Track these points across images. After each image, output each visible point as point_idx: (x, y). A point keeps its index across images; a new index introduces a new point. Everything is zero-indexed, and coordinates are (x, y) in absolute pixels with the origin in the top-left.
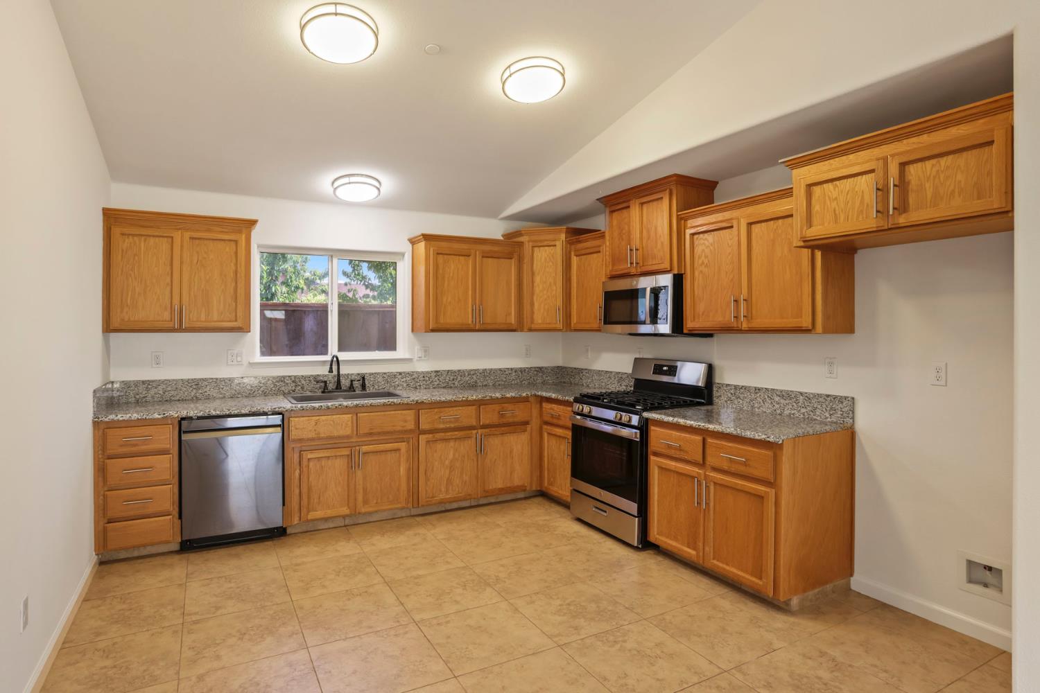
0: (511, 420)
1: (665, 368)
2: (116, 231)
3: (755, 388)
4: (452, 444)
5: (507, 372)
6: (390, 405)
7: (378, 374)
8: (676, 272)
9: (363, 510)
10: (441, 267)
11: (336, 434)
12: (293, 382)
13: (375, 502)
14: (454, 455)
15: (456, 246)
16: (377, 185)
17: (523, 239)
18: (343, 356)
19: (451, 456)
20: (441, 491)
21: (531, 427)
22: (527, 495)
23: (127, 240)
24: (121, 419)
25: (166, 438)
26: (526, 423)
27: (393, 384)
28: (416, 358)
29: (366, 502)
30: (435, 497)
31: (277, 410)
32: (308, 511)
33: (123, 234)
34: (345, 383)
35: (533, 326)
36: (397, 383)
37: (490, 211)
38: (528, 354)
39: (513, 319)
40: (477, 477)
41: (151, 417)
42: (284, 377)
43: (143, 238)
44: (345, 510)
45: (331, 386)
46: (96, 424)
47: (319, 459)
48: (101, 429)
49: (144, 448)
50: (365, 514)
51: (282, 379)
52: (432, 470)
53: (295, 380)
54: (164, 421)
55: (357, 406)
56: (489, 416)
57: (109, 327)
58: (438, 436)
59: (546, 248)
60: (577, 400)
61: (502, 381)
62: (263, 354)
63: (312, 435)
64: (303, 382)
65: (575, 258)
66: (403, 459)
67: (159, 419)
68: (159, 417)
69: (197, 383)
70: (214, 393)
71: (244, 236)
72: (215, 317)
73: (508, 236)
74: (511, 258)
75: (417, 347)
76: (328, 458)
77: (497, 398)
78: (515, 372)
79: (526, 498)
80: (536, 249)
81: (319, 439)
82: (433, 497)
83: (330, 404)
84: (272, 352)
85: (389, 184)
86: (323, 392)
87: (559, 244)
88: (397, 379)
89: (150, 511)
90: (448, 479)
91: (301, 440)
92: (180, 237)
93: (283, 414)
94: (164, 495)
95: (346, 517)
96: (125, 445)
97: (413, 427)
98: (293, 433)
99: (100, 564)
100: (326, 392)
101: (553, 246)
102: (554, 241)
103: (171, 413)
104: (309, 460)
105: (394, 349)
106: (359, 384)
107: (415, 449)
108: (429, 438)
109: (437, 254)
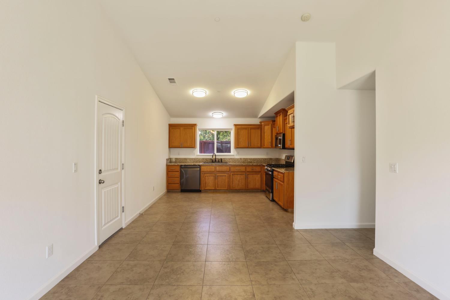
0: (255, 171)
2: (171, 128)
4: (239, 175)
5: (261, 159)
6: (223, 165)
7: (226, 158)
8: (283, 133)
9: (217, 189)
11: (211, 171)
13: (220, 187)
15: (243, 126)
16: (222, 114)
17: (263, 123)
18: (217, 154)
19: (239, 178)
20: (236, 187)
21: (261, 173)
23: (173, 130)
24: (170, 164)
25: (178, 169)
26: (260, 172)
28: (235, 155)
29: (218, 187)
31: (199, 164)
32: (205, 187)
34: (217, 160)
35: (264, 147)
37: (256, 116)
39: (259, 145)
40: (246, 185)
41: (175, 164)
43: (175, 129)
44: (213, 188)
45: (214, 161)
46: (167, 165)
47: (208, 176)
48: (168, 166)
49: (174, 170)
50: (218, 190)
51: (203, 159)
52: (234, 182)
53: (206, 159)
54: (178, 165)
55: (216, 165)
56: (249, 169)
58: (235, 173)
59: (267, 126)
60: (267, 166)
62: (200, 153)
63: (206, 170)
64: (208, 160)
65: (273, 129)
66: (227, 178)
69: (185, 159)
70: (189, 161)
71: (194, 128)
72: (188, 145)
73: (261, 122)
74: (259, 129)
75: (236, 152)
76: (210, 176)
77: (251, 165)
79: (260, 192)
81: (208, 172)
82: (234, 188)
83: (210, 164)
84: (201, 153)
85: (225, 114)
87: (270, 125)
89: (175, 183)
90: (238, 184)
91: (204, 171)
92: (182, 128)
93: (200, 166)
94: (178, 180)
95: (214, 190)
96: (171, 169)
97: (229, 170)
98: (202, 170)
99: (168, 192)
100: (213, 162)
101: (269, 125)
102: (269, 124)
103: (179, 164)
104: (206, 176)
105: (230, 152)
106: (220, 161)
107: (230, 176)
108: (233, 173)
109: (238, 129)
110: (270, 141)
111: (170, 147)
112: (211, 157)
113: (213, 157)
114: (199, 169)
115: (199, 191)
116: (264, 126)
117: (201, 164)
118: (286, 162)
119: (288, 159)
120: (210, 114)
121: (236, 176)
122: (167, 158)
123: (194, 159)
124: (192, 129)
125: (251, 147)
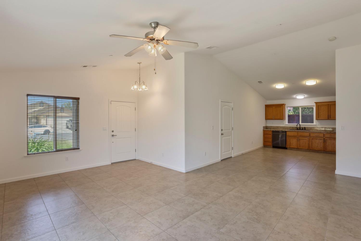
2: (267, 107)
4: (318, 140)
6: (303, 132)
7: (309, 127)
10: (319, 108)
11: (294, 135)
13: (302, 147)
15: (323, 104)
16: (304, 96)
18: (301, 124)
19: (318, 142)
20: (316, 148)
24: (266, 130)
25: (271, 133)
28: (317, 124)
29: (300, 147)
32: (290, 146)
34: (301, 128)
40: (324, 147)
41: (269, 130)
43: (270, 108)
44: (296, 147)
45: (299, 129)
46: (263, 130)
48: (264, 131)
49: (268, 134)
50: (300, 149)
51: (290, 127)
52: (313, 144)
53: (293, 127)
56: (327, 136)
57: (266, 119)
58: (315, 138)
62: (288, 123)
63: (290, 135)
66: (307, 141)
69: (278, 127)
70: (280, 128)
72: (279, 118)
76: (293, 139)
81: (292, 136)
82: (313, 149)
83: (293, 131)
84: (290, 123)
85: (306, 96)
89: (269, 141)
90: (317, 146)
91: (289, 135)
92: (274, 107)
93: (286, 132)
94: (271, 140)
95: (297, 148)
96: (266, 133)
97: (309, 136)
98: (287, 134)
99: (264, 147)
100: (297, 129)
103: (271, 130)
104: (290, 139)
105: (313, 122)
106: (304, 129)
107: (310, 140)
108: (312, 138)
109: (318, 106)
113: (297, 126)
114: (285, 134)
115: (285, 148)
117: (286, 130)
120: (294, 96)
121: (315, 140)
122: (264, 126)
123: (284, 127)
124: (281, 107)
125: (330, 119)
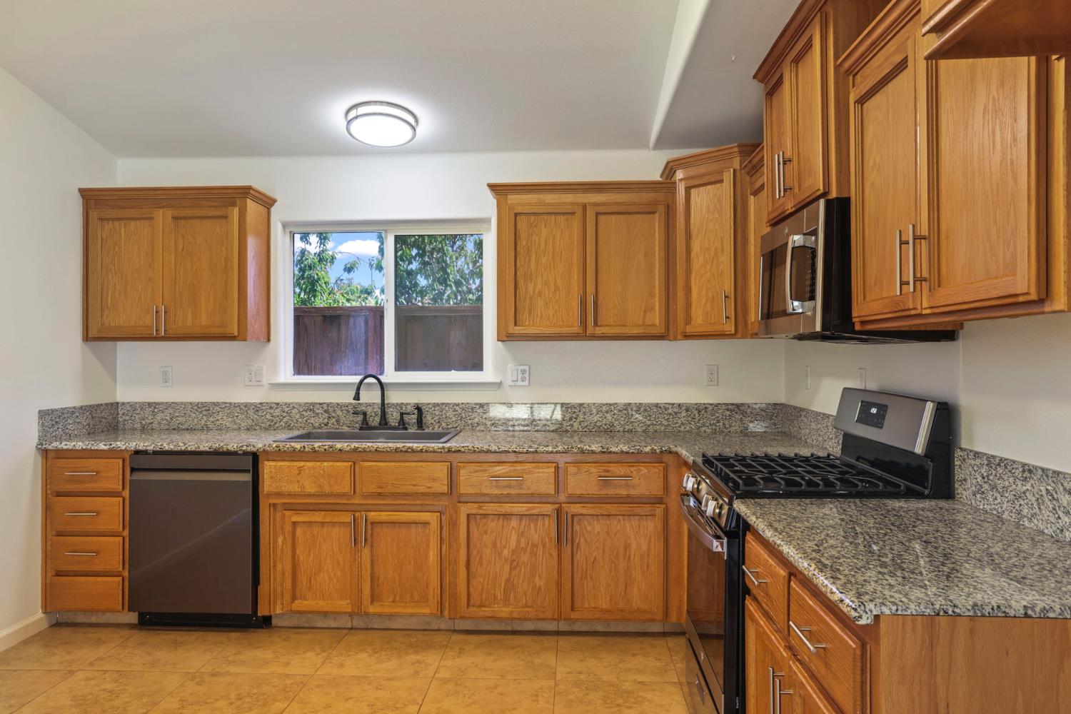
0: (623, 492)
1: (874, 411)
2: (94, 215)
3: (1024, 465)
4: (514, 523)
5: (670, 411)
6: (406, 452)
7: (447, 404)
8: (834, 198)
9: (372, 610)
10: (523, 235)
11: (328, 490)
12: (325, 411)
13: (391, 599)
14: (518, 542)
15: (549, 198)
16: (412, 120)
17: (679, 174)
18: (395, 377)
19: (513, 543)
20: (495, 597)
21: (666, 511)
22: (668, 630)
23: (106, 226)
24: (65, 447)
26: (660, 501)
27: (470, 422)
28: (508, 382)
29: (374, 598)
30: (485, 606)
31: (244, 448)
32: (294, 598)
33: (102, 219)
35: (689, 329)
36: (476, 420)
38: (714, 378)
39: (656, 318)
40: (559, 585)
41: (96, 448)
42: (314, 404)
43: (123, 222)
44: (344, 605)
46: (42, 452)
47: (310, 523)
49: (85, 486)
50: (374, 615)
52: (481, 564)
54: (113, 454)
55: (355, 450)
56: (581, 481)
58: (491, 508)
59: (709, 187)
61: (661, 424)
63: (295, 488)
64: (339, 413)
65: (752, 197)
66: (434, 539)
67: (104, 450)
68: (105, 448)
69: (204, 408)
71: (236, 210)
72: (204, 322)
74: (654, 213)
75: (511, 366)
76: (323, 524)
77: (595, 452)
78: (687, 410)
79: (664, 634)
80: (693, 191)
82: (481, 606)
83: (316, 445)
86: (361, 429)
87: (728, 177)
88: (474, 415)
89: (98, 567)
90: (508, 581)
91: (280, 495)
92: (162, 217)
93: (255, 457)
95: (350, 614)
96: (71, 480)
97: (445, 489)
98: (267, 485)
100: (365, 425)
101: (721, 181)
102: (721, 172)
103: (121, 445)
104: (295, 524)
105: (477, 365)
106: (413, 419)
107: (454, 524)
108: (473, 509)
109: (516, 215)
110: (728, 286)
111: (93, 332)
112: (347, 397)
113: (357, 397)
114: (247, 477)
116: (688, 189)
118: (849, 441)
119: (865, 418)
120: (334, 113)
121: (492, 525)
123: (257, 408)
124: (226, 217)
125: (599, 331)
